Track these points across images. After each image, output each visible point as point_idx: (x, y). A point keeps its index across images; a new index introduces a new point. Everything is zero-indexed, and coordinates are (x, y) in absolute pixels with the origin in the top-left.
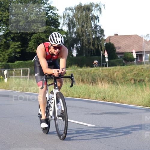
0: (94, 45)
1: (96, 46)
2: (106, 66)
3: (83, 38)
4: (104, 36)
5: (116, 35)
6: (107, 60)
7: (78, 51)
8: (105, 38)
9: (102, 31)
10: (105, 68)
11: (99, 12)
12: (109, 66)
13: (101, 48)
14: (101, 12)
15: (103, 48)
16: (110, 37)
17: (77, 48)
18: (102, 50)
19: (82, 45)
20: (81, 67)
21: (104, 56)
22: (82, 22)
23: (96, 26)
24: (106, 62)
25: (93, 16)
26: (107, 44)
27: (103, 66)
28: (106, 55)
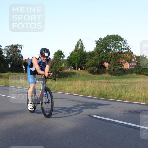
0: (18, 63)
1: (20, 63)
2: (24, 72)
3: (14, 59)
4: (23, 59)
5: (28, 59)
6: (24, 70)
7: (11, 65)
8: (24, 60)
9: (22, 57)
10: (23, 73)
11: (21, 49)
12: (25, 72)
13: (22, 64)
14: (22, 49)
15: (23, 64)
16: (26, 60)
17: (11, 64)
18: (22, 65)
19: (13, 63)
20: (13, 72)
21: (23, 68)
22: (13, 52)
23: (20, 55)
24: (24, 71)
25: (18, 50)
26: (24, 63)
27: (22, 72)
28: (24, 67)
